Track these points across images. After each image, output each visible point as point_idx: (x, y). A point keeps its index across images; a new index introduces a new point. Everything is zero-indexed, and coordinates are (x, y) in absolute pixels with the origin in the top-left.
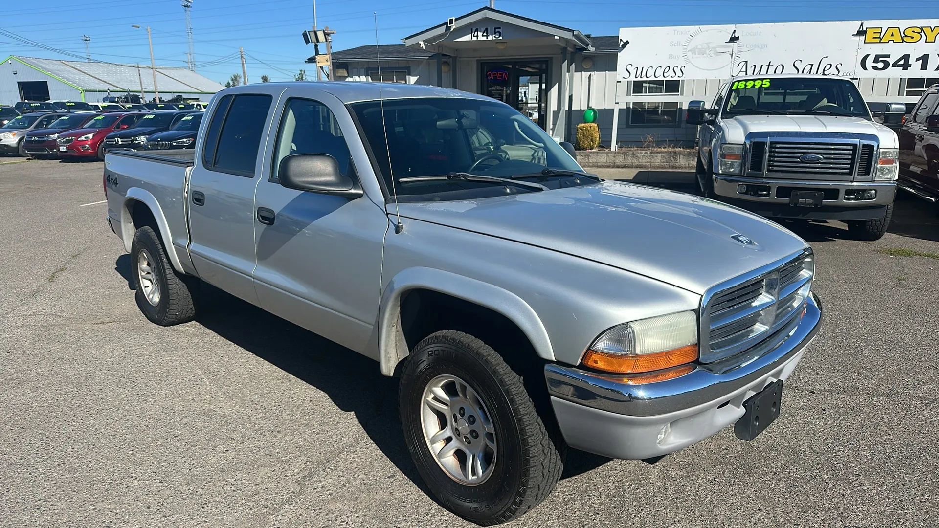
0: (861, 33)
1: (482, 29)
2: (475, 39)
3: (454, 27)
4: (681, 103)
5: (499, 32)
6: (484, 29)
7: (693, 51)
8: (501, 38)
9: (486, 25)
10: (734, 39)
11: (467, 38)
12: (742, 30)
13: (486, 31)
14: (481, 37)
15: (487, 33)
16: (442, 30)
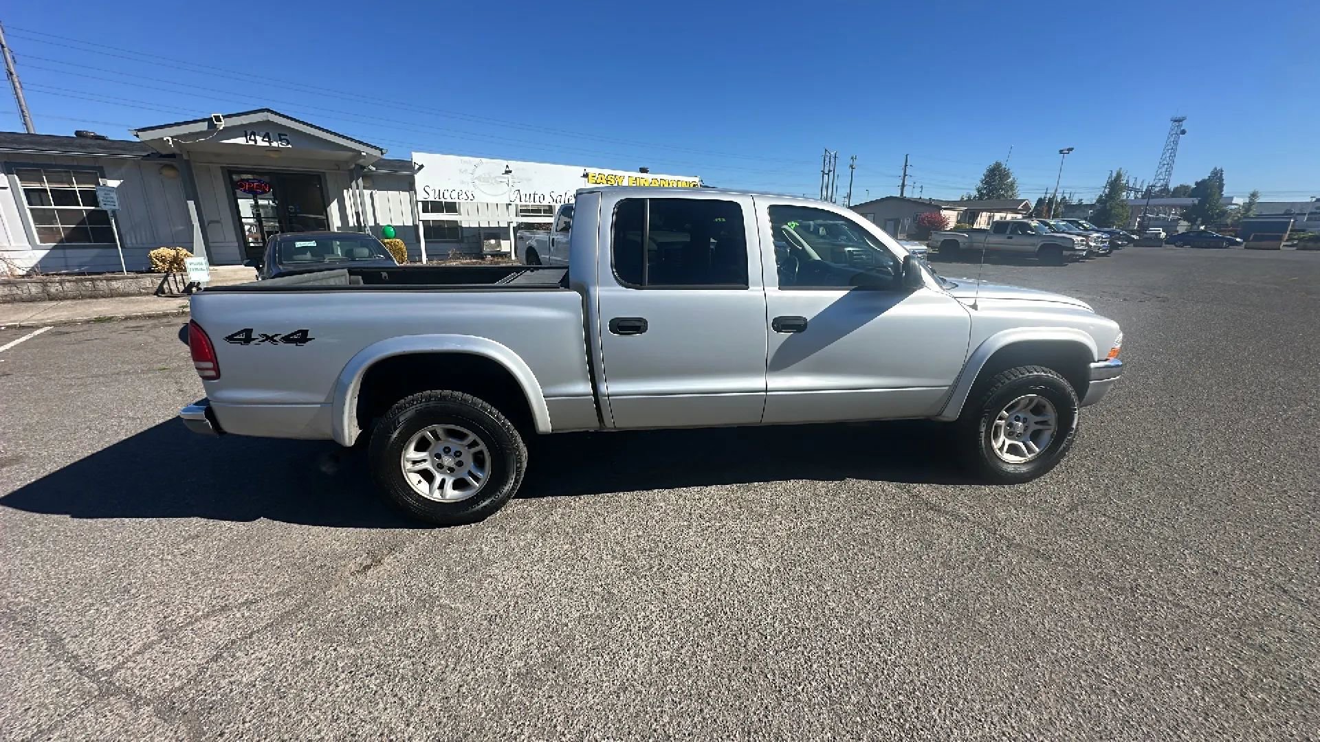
0: (586, 176)
1: (261, 133)
2: (252, 143)
3: (222, 125)
4: (461, 222)
5: (287, 140)
6: (264, 133)
7: (479, 178)
8: (290, 146)
9: (268, 129)
10: (508, 172)
11: (241, 141)
12: (513, 165)
13: (267, 135)
14: (260, 142)
15: (269, 139)
16: (204, 126)
